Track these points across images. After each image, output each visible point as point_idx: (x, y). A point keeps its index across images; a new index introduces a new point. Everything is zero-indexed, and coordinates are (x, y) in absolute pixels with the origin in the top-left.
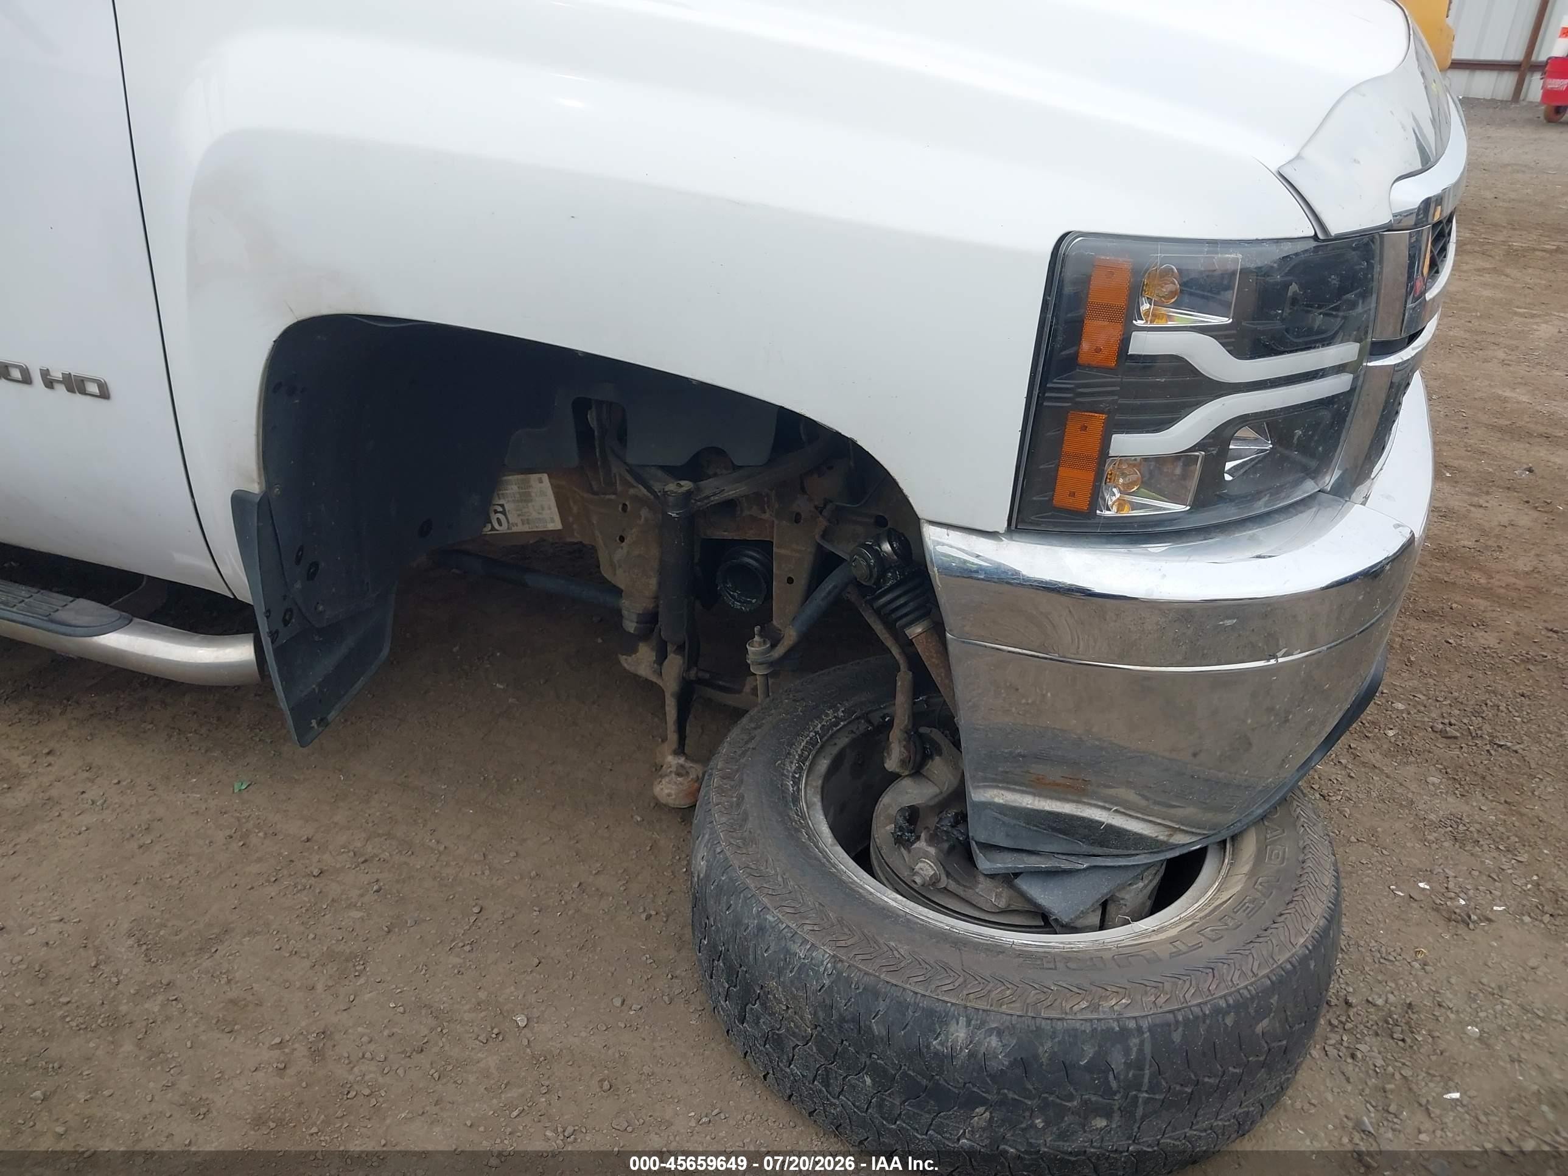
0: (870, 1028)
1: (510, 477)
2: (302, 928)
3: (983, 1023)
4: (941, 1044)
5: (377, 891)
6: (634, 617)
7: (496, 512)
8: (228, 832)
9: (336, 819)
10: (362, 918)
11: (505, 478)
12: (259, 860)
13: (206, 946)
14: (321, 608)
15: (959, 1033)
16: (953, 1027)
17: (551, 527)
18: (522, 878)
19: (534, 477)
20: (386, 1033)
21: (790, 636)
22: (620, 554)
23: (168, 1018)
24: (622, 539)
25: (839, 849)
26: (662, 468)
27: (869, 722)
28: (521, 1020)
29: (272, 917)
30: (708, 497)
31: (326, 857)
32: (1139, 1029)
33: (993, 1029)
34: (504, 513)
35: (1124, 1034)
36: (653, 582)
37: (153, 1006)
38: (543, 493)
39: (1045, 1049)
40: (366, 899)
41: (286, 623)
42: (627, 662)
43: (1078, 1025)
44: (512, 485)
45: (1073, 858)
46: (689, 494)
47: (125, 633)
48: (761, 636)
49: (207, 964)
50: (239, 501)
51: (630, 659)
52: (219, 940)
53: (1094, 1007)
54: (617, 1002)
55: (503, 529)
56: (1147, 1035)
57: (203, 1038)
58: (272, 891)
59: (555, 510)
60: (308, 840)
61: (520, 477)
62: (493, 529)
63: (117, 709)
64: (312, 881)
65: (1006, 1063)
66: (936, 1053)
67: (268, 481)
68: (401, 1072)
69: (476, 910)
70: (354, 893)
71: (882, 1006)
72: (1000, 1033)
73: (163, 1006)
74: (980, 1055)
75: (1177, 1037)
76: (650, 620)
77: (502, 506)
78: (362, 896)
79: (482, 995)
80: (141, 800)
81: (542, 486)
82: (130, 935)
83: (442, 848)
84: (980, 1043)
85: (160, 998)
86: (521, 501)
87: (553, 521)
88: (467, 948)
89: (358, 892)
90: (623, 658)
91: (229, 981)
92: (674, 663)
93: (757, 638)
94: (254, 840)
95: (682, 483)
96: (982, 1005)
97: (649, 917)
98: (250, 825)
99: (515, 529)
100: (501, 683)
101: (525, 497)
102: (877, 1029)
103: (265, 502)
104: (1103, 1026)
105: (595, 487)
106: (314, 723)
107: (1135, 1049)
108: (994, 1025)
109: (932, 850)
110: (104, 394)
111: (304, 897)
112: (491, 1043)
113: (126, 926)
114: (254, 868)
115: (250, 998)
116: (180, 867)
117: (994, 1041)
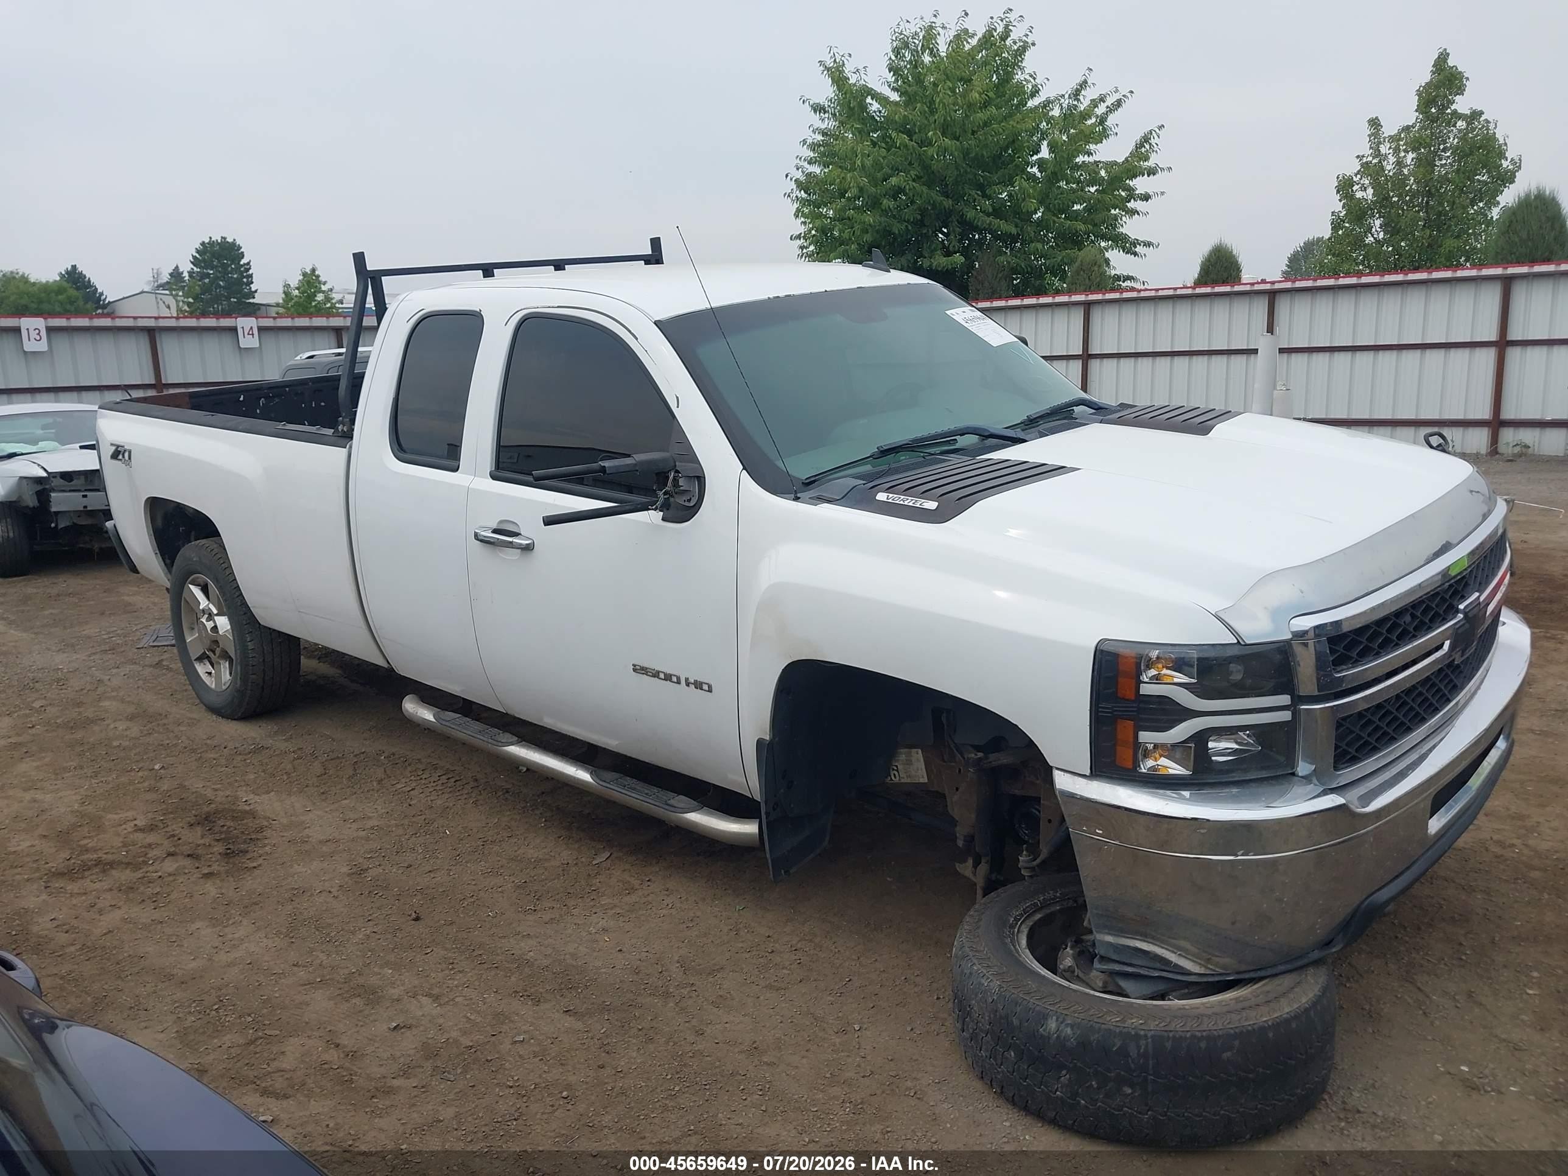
0: (1012, 1021)
1: (902, 750)
2: (758, 973)
3: (1064, 1020)
4: (1044, 1030)
5: (799, 963)
6: (962, 838)
7: (893, 770)
8: (730, 927)
9: (785, 930)
10: (789, 974)
11: (899, 750)
12: (743, 942)
13: (712, 973)
14: (792, 806)
15: (1052, 1025)
16: (1050, 1021)
17: (921, 780)
18: (875, 971)
19: (914, 750)
20: (789, 1021)
21: (1045, 852)
22: (956, 798)
23: (690, 997)
24: (957, 789)
25: (1027, 951)
26: (972, 746)
27: (1076, 901)
28: (857, 1027)
29: (744, 966)
30: (990, 762)
31: (777, 945)
32: (1146, 1036)
33: (1068, 1024)
34: (897, 771)
35: (1137, 1037)
36: (973, 816)
37: (685, 992)
38: (918, 760)
39: (1094, 1037)
40: (792, 966)
41: (774, 809)
42: (959, 867)
43: (1112, 1027)
44: (902, 755)
45: (1150, 970)
46: (980, 759)
47: (699, 813)
48: (1027, 850)
49: (711, 980)
50: (760, 743)
51: (961, 866)
52: (718, 971)
53: (1123, 1021)
54: (909, 1029)
55: (896, 780)
56: (1150, 1040)
57: (705, 1007)
58: (747, 955)
59: (924, 770)
60: (769, 937)
61: (906, 750)
62: (891, 779)
63: (684, 864)
64: (767, 954)
65: (1075, 1044)
66: (1042, 1035)
67: (773, 735)
68: (793, 1036)
69: (847, 980)
70: (787, 963)
71: (1018, 1009)
72: (1072, 1026)
73: (689, 992)
74: (1062, 1038)
75: (1169, 1045)
76: (970, 839)
77: (897, 766)
78: (791, 964)
79: (840, 1014)
80: (690, 907)
81: (918, 755)
82: (678, 962)
83: (837, 950)
84: (1062, 1031)
85: (688, 989)
86: (908, 764)
87: (923, 777)
88: (839, 994)
89: (789, 963)
90: (957, 865)
91: (720, 988)
92: (983, 868)
93: (1025, 853)
94: (742, 933)
95: (979, 754)
96: (1065, 1012)
97: (938, 998)
98: (741, 926)
99: (902, 781)
100: (890, 877)
101: (909, 762)
102: (1016, 1022)
103: (771, 743)
104: (1126, 1030)
105: (946, 757)
106: (783, 872)
107: (1143, 1047)
108: (1069, 1022)
109: (1071, 952)
110: (710, 690)
111: (762, 960)
112: (840, 1033)
113: (677, 958)
114: (741, 945)
115: (729, 996)
116: (705, 939)
117: (1069, 1031)
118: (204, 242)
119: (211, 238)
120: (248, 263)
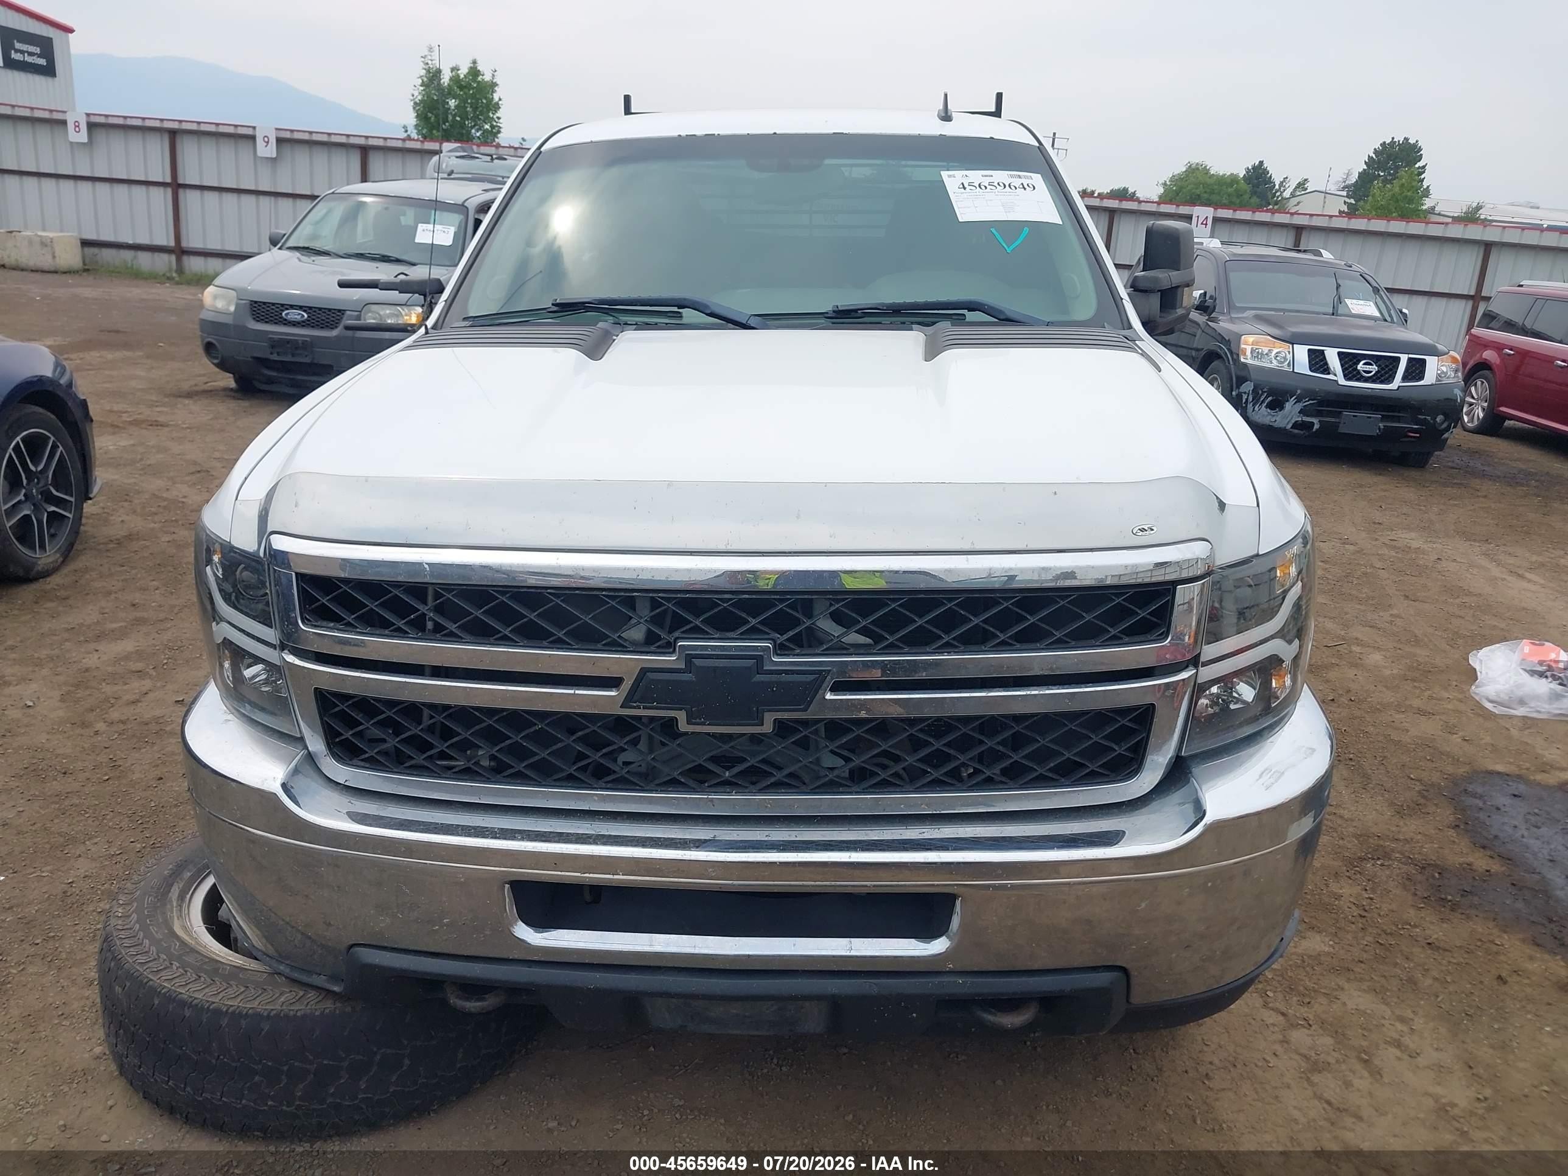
118: (1385, 143)
119: (1393, 138)
120: (1424, 167)
